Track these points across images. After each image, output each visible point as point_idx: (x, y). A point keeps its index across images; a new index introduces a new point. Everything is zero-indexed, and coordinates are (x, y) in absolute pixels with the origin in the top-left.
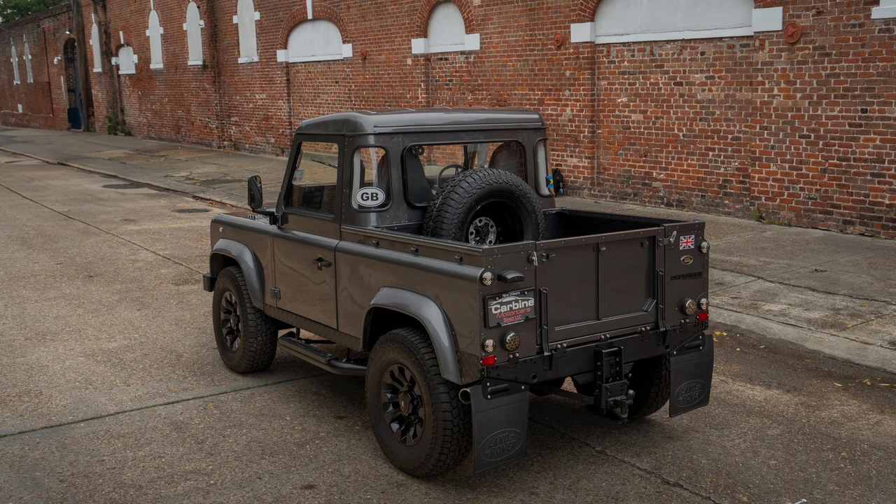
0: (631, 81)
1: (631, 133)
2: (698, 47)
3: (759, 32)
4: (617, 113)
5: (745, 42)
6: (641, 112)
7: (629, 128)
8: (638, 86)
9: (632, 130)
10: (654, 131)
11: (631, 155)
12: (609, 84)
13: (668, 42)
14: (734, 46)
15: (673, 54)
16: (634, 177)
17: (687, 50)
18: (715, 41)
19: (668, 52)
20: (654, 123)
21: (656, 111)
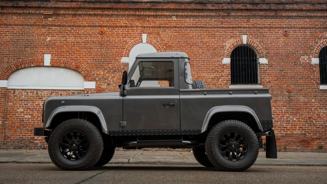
0: (25, 103)
1: (24, 123)
2: (59, 93)
3: (86, 89)
4: (17, 115)
5: (79, 92)
6: (30, 115)
7: (24, 121)
8: (29, 105)
9: (25, 121)
10: (36, 122)
11: (24, 131)
12: (13, 104)
13: (45, 90)
14: (75, 93)
15: (48, 94)
16: (25, 140)
17: (54, 93)
18: (67, 91)
19: (45, 93)
20: (37, 119)
21: (38, 114)
